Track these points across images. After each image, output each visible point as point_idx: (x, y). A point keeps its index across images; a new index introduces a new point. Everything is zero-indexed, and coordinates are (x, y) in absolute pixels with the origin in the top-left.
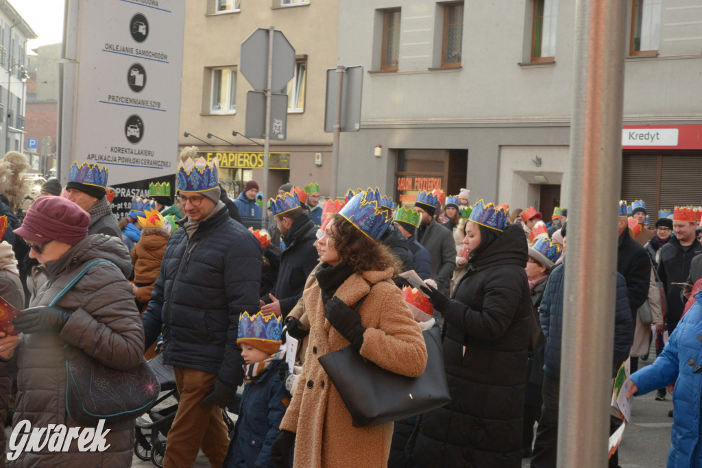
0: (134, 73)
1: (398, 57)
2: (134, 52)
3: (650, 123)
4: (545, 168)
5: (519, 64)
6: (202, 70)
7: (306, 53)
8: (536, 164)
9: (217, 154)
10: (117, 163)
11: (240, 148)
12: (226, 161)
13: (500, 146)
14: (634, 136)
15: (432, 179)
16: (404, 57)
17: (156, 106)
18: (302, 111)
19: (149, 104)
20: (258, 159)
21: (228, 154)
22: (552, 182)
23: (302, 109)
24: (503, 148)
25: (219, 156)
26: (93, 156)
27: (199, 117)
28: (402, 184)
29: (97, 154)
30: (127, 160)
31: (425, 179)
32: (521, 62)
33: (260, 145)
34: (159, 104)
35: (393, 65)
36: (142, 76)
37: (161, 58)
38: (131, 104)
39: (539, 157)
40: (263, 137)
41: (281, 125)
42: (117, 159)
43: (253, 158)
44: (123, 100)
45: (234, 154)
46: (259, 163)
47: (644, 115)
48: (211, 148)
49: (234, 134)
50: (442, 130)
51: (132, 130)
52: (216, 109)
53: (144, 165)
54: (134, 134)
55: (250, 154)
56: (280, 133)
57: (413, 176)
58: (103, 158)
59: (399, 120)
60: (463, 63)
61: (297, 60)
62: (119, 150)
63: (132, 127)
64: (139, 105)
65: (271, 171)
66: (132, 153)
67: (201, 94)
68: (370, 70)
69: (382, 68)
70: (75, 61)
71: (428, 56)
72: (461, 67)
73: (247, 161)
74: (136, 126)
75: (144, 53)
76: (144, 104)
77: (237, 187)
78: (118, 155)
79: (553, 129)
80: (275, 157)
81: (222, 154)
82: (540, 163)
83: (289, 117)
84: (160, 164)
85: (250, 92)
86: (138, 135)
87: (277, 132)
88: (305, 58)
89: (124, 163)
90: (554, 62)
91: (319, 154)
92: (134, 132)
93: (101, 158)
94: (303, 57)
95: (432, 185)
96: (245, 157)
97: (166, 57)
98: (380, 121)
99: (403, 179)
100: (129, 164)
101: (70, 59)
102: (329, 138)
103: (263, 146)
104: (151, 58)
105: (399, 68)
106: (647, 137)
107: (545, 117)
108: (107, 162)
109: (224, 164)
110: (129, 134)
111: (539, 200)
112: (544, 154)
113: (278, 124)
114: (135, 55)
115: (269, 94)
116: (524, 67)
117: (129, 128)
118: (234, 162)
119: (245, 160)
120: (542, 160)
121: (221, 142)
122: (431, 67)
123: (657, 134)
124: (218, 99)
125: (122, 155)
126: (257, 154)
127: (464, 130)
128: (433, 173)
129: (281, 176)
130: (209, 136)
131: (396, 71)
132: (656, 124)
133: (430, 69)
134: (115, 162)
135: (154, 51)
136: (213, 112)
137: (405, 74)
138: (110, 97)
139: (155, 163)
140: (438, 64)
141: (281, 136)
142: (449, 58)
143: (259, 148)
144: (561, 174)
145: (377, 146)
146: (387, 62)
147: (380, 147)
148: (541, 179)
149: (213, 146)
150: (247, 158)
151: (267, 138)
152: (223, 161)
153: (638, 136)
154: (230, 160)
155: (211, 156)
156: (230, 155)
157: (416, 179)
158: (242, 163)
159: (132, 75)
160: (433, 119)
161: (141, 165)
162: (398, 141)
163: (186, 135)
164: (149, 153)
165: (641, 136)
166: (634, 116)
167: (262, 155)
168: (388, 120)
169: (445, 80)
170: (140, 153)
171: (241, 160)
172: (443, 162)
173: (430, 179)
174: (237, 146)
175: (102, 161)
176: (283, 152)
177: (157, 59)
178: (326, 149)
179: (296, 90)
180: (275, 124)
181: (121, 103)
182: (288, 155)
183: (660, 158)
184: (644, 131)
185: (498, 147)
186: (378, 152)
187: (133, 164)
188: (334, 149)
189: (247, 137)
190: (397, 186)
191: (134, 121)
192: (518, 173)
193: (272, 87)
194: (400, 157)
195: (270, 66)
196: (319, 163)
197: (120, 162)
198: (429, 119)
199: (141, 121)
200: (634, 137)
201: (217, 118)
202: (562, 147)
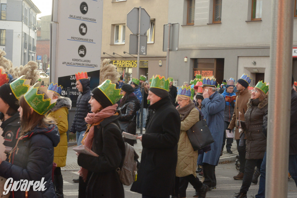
0: (82, 27)
1: (194, 19)
2: (82, 18)
4: (258, 66)
5: (246, 21)
6: (110, 26)
7: (155, 18)
8: (254, 64)
9: (117, 62)
10: (75, 65)
11: (127, 59)
12: (121, 64)
13: (238, 57)
14: (296, 52)
15: (209, 71)
16: (196, 19)
17: (91, 41)
18: (153, 43)
19: (88, 40)
20: (134, 63)
21: (122, 61)
22: (261, 72)
23: (153, 42)
24: (239, 57)
25: (118, 62)
26: (65, 63)
27: (110, 46)
28: (196, 73)
29: (67, 62)
30: (79, 64)
31: (206, 71)
32: (247, 20)
33: (135, 57)
34: (92, 40)
35: (192, 22)
36: (85, 28)
37: (93, 20)
38: (81, 40)
39: (255, 61)
40: (137, 54)
41: (144, 48)
42: (75, 64)
43: (133, 62)
44: (77, 39)
45: (125, 61)
46: (135, 65)
49: (124, 53)
50: (213, 50)
51: (81, 51)
52: (117, 42)
53: (86, 66)
54: (82, 53)
55: (131, 61)
56: (144, 52)
57: (201, 70)
58: (69, 63)
60: (222, 21)
61: (151, 21)
62: (76, 60)
63: (81, 50)
64: (84, 41)
65: (140, 68)
66: (81, 61)
67: (110, 36)
68: (182, 25)
69: (187, 24)
70: (57, 22)
71: (207, 18)
72: (221, 23)
73: (130, 64)
74: (83, 50)
75: (86, 18)
76: (86, 40)
77: (126, 75)
78: (75, 62)
79: (261, 49)
80: (142, 63)
81: (119, 61)
82: (256, 64)
83: (148, 45)
84: (93, 66)
85: (131, 35)
86: (84, 54)
87: (142, 51)
88: (154, 20)
89: (78, 65)
90: (261, 20)
91: (161, 61)
92: (82, 52)
93: (68, 63)
94: (153, 20)
95: (209, 74)
96: (129, 63)
97: (95, 20)
98: (186, 47)
99: (196, 71)
100: (80, 66)
101: (55, 22)
102: (165, 54)
103: (137, 58)
104: (89, 21)
105: (196, 23)
107: (257, 44)
108: (71, 65)
109: (120, 65)
110: (80, 54)
111: (255, 80)
112: (257, 60)
113: (143, 48)
114: (82, 19)
115: (139, 35)
116: (248, 23)
117: (80, 51)
118: (124, 64)
119: (129, 64)
120: (256, 63)
121: (119, 56)
124: (117, 38)
125: (77, 62)
126: (134, 61)
127: (223, 50)
128: (209, 69)
129: (144, 71)
130: (114, 54)
131: (193, 25)
133: (208, 24)
134: (74, 65)
135: (90, 18)
136: (115, 44)
137: (197, 26)
138: (72, 38)
139: (91, 65)
140: (211, 22)
141: (144, 53)
142: (216, 19)
143: (136, 58)
144: (264, 69)
145: (185, 57)
146: (189, 21)
147: (187, 57)
148: (256, 71)
149: (116, 58)
150: (130, 63)
151: (139, 54)
152: (120, 64)
154: (123, 64)
155: (114, 62)
156: (123, 62)
157: (202, 71)
158: (128, 65)
159: (81, 28)
160: (209, 45)
161: (85, 66)
162: (194, 55)
163: (104, 53)
164: (89, 61)
166: (296, 43)
167: (136, 62)
168: (190, 46)
169: (214, 28)
170: (85, 61)
171: (128, 64)
172: (214, 64)
173: (208, 71)
174: (126, 58)
175: (68, 65)
176: (145, 60)
177: (92, 21)
178: (164, 59)
179: (151, 34)
180: (142, 48)
181: (76, 40)
182: (148, 61)
185: (237, 57)
186: (186, 60)
187: (82, 66)
188: (167, 58)
189: (130, 54)
190: (194, 74)
191: (82, 48)
192: (246, 68)
193: (140, 32)
194: (195, 62)
195: (139, 24)
196: (161, 65)
197: (76, 65)
198: (207, 45)
199: (85, 48)
201: (117, 46)
202: (264, 57)
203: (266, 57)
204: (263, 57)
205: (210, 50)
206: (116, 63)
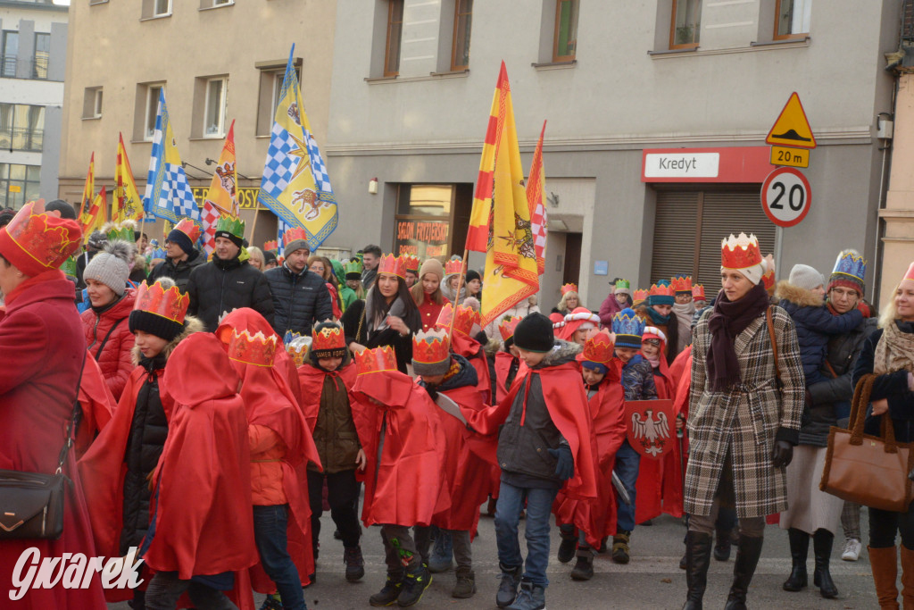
1: (399, 58)
3: (686, 146)
4: (562, 209)
5: (533, 64)
6: (192, 81)
7: (301, 57)
8: (551, 201)
9: (204, 191)
14: (666, 164)
15: (436, 224)
16: (404, 59)
20: (245, 196)
22: (573, 229)
25: (206, 193)
27: (188, 142)
28: (403, 231)
31: (428, 224)
32: (536, 62)
35: (394, 70)
39: (555, 194)
43: (243, 193)
46: (247, 202)
47: (679, 134)
48: (197, 183)
50: (446, 156)
52: (210, 132)
57: (415, 221)
59: (398, 143)
60: (471, 65)
65: (261, 213)
67: (191, 113)
68: (368, 77)
69: (385, 75)
71: (432, 57)
72: (468, 71)
79: (574, 154)
82: (557, 203)
88: (299, 62)
90: (575, 61)
94: (296, 62)
95: (436, 234)
98: (376, 145)
99: (404, 224)
103: (251, 180)
105: (400, 73)
106: (681, 163)
111: (564, 255)
112: (561, 189)
116: (539, 69)
120: (560, 199)
121: (208, 175)
122: (434, 70)
123: (694, 161)
124: (214, 120)
126: (245, 191)
127: (469, 157)
131: (396, 76)
132: (693, 146)
133: (433, 75)
136: (206, 135)
137: (406, 81)
140: (446, 68)
142: (458, 62)
143: (250, 182)
144: (581, 218)
145: (372, 179)
146: (389, 66)
147: (376, 180)
148: (559, 225)
149: (200, 180)
153: (670, 164)
155: (197, 194)
157: (418, 224)
160: (434, 142)
165: (674, 164)
166: (666, 135)
167: (248, 191)
168: (384, 144)
169: (450, 86)
173: (433, 224)
183: (701, 195)
184: (678, 157)
186: (373, 186)
190: (398, 234)
194: (402, 194)
198: (429, 142)
200: (666, 166)
201: (206, 143)
202: (583, 180)
203: (587, 180)
204: (578, 180)
205: (438, 157)
206: (200, 197)
